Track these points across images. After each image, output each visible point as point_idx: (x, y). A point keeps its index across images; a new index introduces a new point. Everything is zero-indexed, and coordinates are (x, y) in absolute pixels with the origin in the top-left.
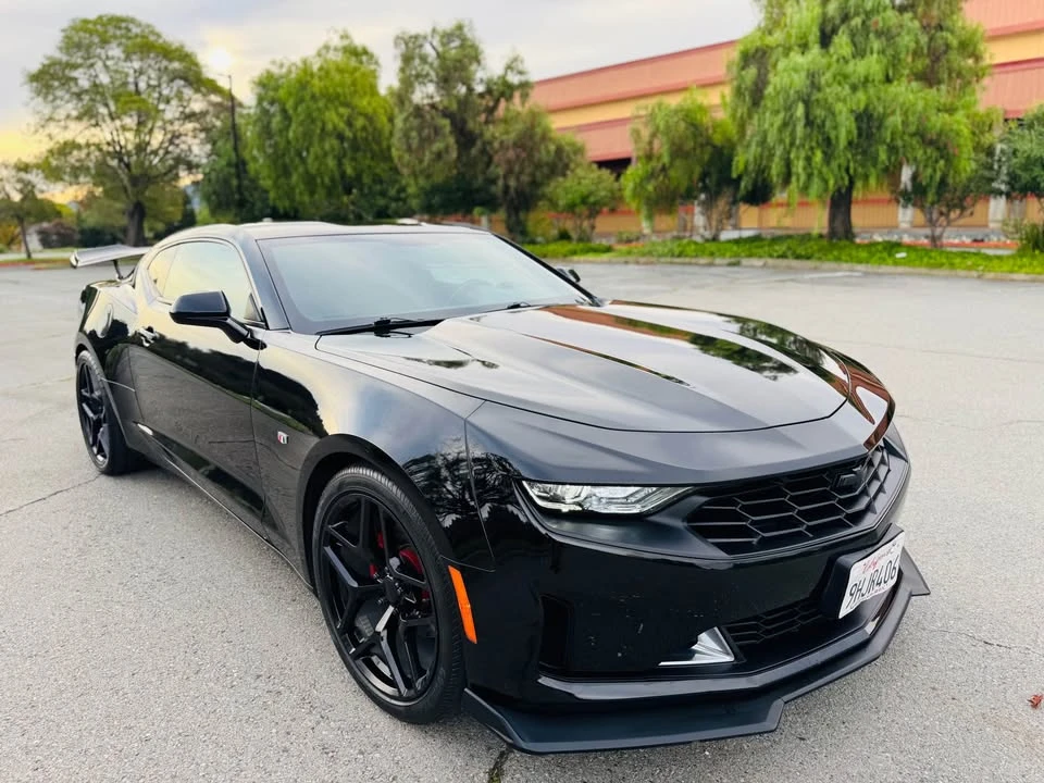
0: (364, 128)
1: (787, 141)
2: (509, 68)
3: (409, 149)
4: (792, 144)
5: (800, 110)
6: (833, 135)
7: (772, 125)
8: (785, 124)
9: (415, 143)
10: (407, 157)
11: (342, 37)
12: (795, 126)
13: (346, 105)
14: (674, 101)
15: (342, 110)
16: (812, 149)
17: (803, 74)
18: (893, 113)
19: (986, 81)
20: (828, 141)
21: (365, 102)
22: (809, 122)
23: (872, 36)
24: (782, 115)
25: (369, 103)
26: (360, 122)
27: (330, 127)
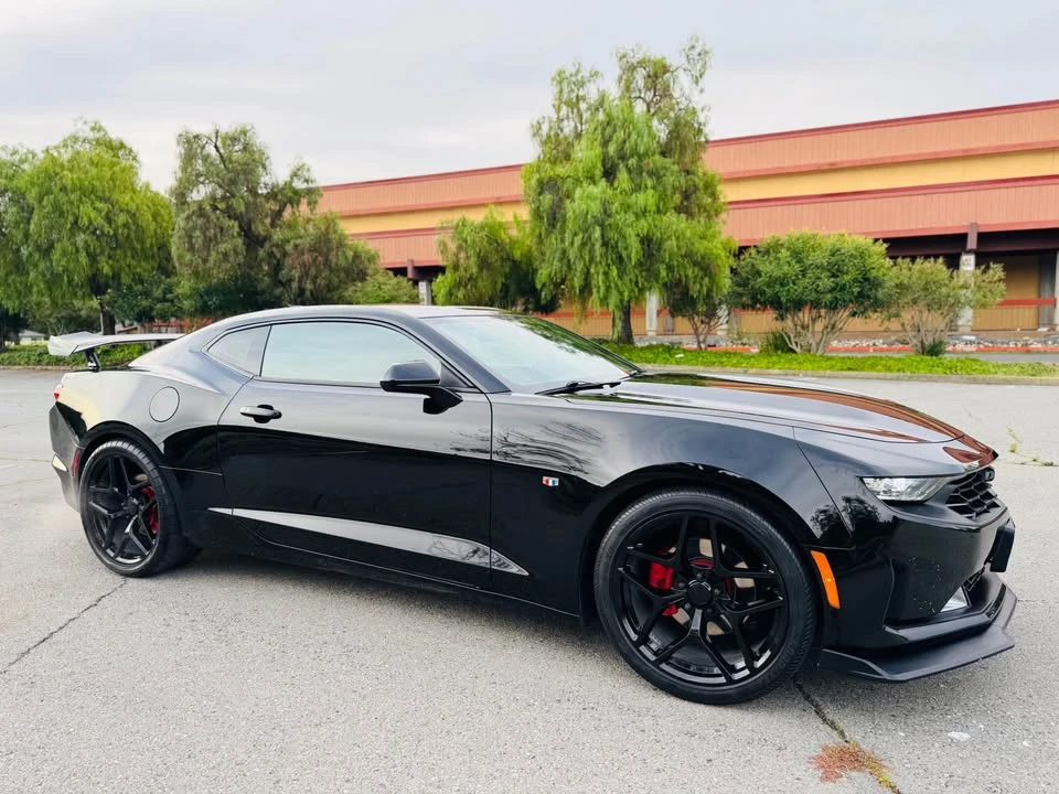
0: (126, 225)
1: (587, 258)
2: (295, 175)
3: (192, 248)
4: (592, 260)
5: (597, 233)
6: (624, 255)
7: (572, 244)
8: (583, 244)
9: (198, 241)
10: (188, 257)
11: (93, 129)
12: (593, 245)
13: (106, 200)
14: (477, 217)
15: (99, 205)
16: (608, 266)
17: (598, 202)
18: (669, 238)
19: (723, 216)
20: (620, 258)
21: (127, 199)
22: (605, 244)
23: (644, 174)
24: (580, 236)
25: (132, 199)
26: (121, 219)
27: (84, 221)
